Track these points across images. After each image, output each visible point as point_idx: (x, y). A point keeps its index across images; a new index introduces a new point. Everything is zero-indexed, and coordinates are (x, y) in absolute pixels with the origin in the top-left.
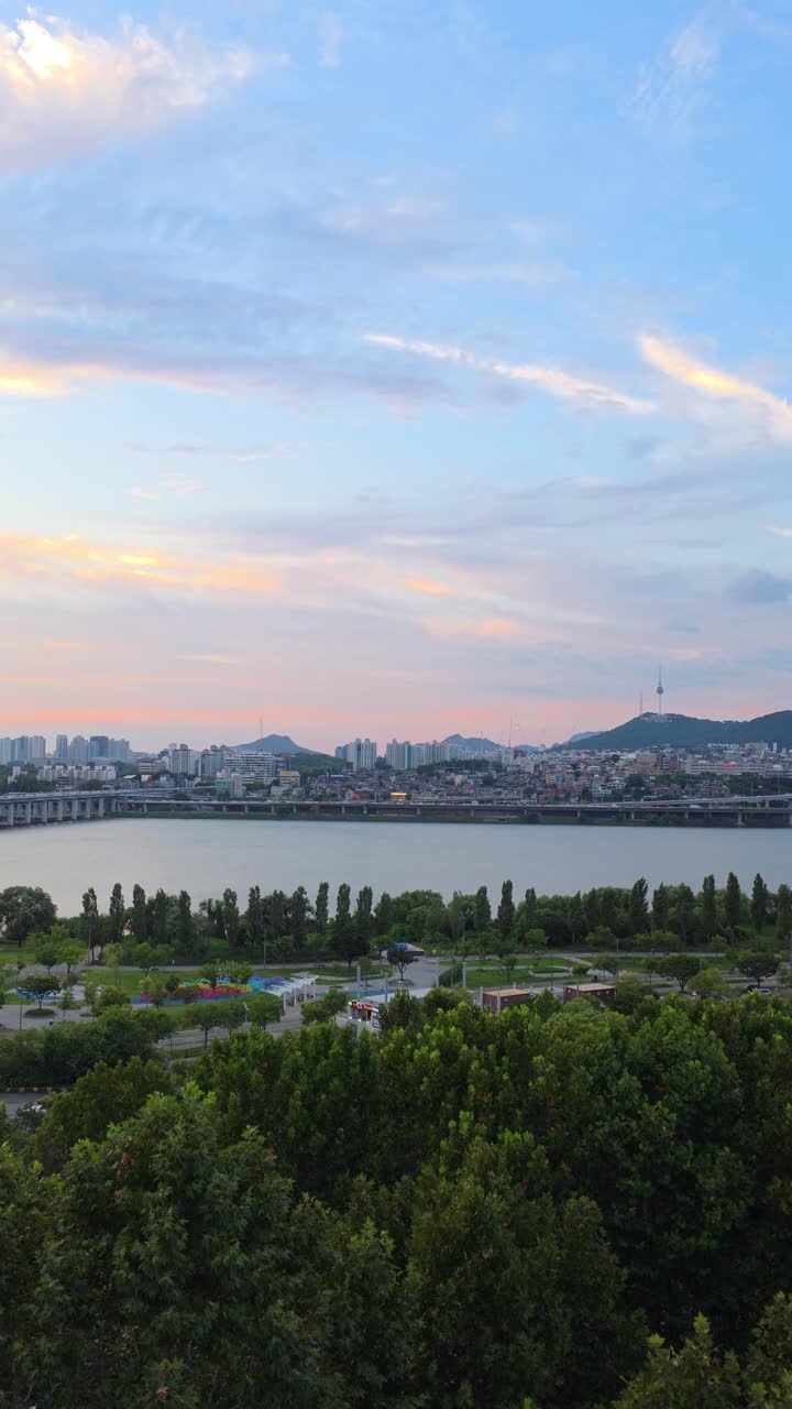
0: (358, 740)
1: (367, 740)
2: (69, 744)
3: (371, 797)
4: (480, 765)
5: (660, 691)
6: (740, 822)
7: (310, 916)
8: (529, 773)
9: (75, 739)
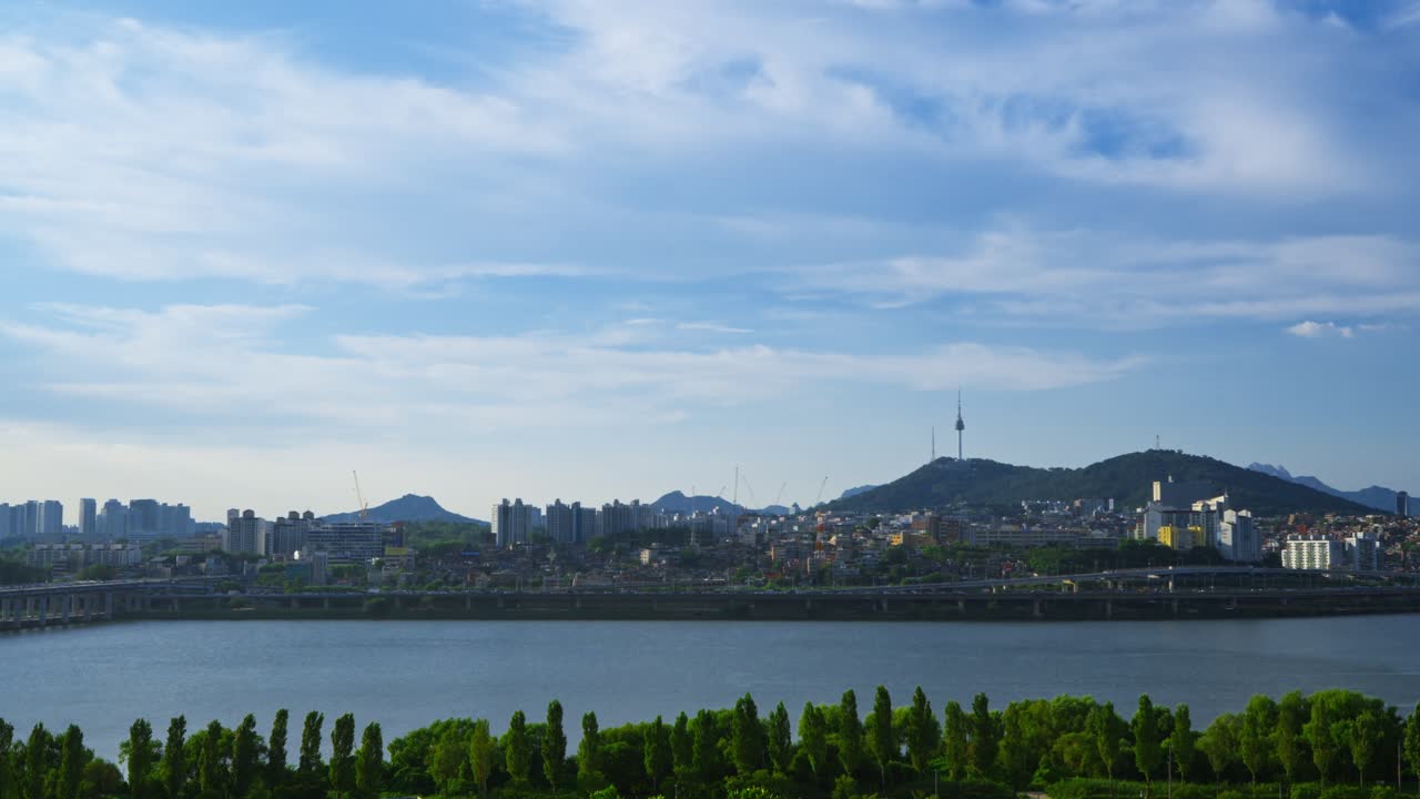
0: (505, 501)
1: (519, 501)
2: (98, 511)
3: (512, 584)
4: (677, 534)
5: (960, 426)
6: (1037, 612)
7: (265, 759)
8: (750, 546)
9: (107, 505)
